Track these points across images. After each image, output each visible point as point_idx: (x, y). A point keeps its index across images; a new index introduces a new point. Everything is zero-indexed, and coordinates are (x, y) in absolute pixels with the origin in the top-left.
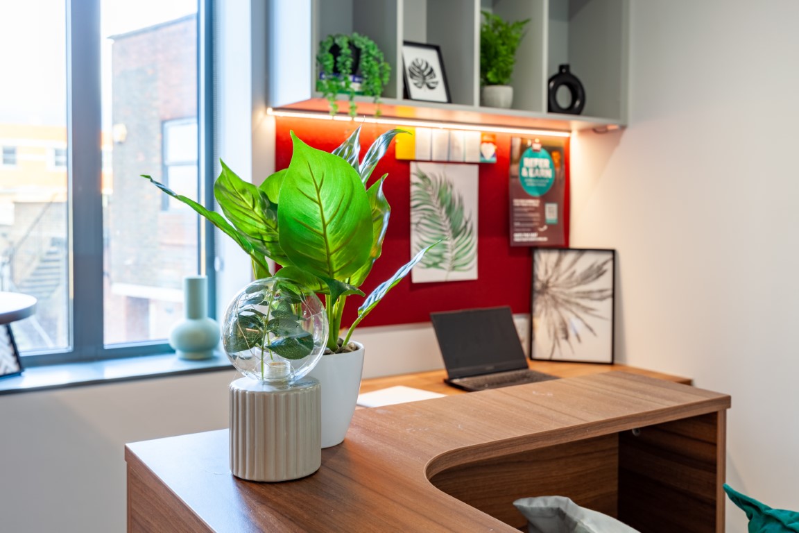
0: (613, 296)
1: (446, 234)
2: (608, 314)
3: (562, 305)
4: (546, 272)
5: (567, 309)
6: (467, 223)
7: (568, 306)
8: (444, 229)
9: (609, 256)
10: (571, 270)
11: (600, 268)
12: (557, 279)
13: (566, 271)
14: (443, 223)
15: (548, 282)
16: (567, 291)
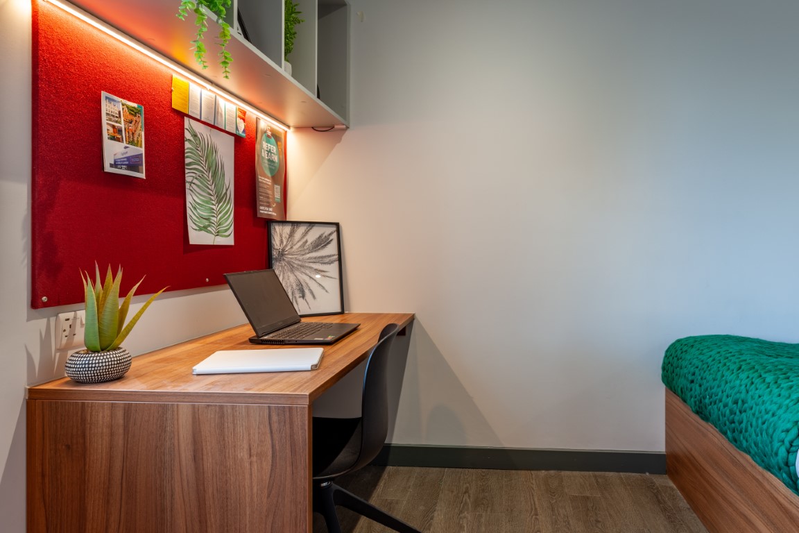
0: (340, 260)
1: (212, 198)
2: (337, 275)
3: (298, 269)
4: (282, 242)
5: (302, 272)
6: (227, 190)
7: (303, 270)
8: (211, 192)
9: (334, 229)
10: (304, 240)
11: (327, 238)
12: (292, 248)
13: (298, 242)
14: (210, 187)
15: (283, 250)
16: (301, 258)
